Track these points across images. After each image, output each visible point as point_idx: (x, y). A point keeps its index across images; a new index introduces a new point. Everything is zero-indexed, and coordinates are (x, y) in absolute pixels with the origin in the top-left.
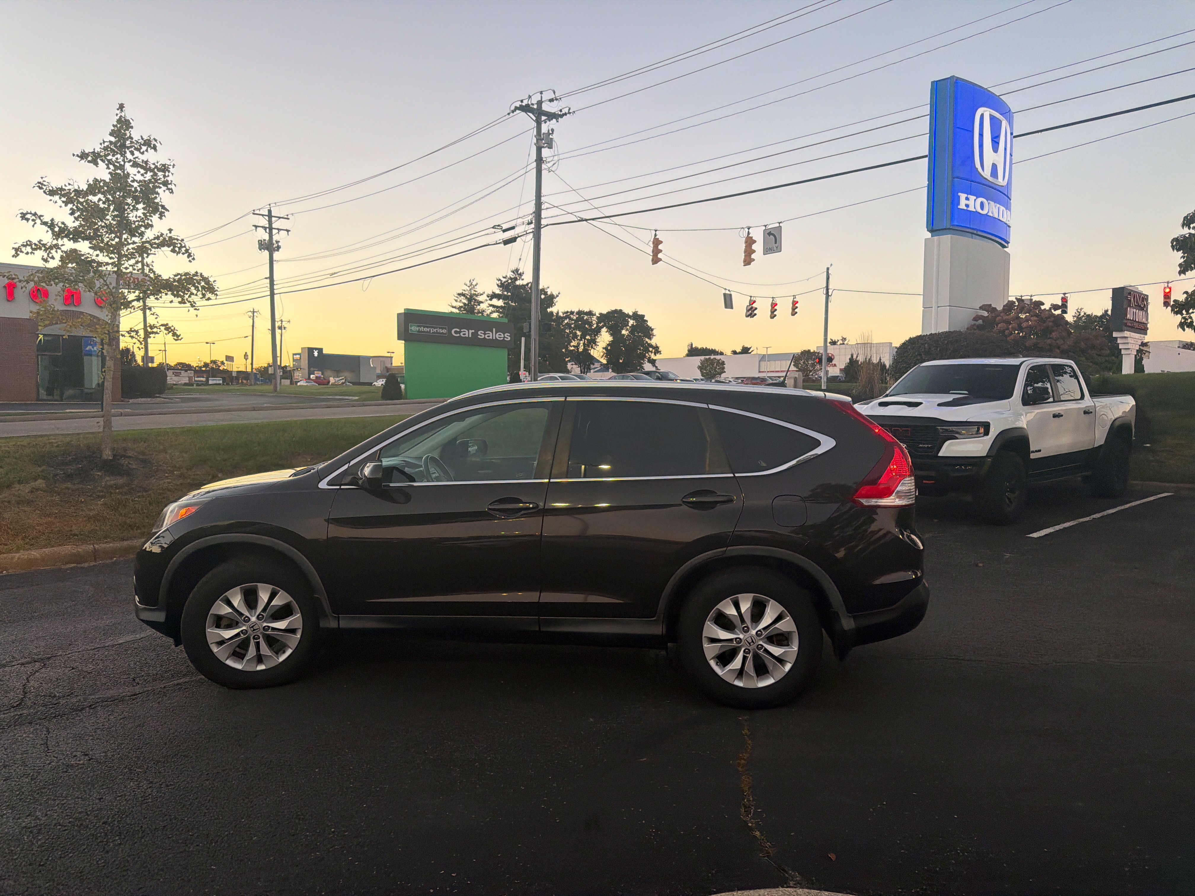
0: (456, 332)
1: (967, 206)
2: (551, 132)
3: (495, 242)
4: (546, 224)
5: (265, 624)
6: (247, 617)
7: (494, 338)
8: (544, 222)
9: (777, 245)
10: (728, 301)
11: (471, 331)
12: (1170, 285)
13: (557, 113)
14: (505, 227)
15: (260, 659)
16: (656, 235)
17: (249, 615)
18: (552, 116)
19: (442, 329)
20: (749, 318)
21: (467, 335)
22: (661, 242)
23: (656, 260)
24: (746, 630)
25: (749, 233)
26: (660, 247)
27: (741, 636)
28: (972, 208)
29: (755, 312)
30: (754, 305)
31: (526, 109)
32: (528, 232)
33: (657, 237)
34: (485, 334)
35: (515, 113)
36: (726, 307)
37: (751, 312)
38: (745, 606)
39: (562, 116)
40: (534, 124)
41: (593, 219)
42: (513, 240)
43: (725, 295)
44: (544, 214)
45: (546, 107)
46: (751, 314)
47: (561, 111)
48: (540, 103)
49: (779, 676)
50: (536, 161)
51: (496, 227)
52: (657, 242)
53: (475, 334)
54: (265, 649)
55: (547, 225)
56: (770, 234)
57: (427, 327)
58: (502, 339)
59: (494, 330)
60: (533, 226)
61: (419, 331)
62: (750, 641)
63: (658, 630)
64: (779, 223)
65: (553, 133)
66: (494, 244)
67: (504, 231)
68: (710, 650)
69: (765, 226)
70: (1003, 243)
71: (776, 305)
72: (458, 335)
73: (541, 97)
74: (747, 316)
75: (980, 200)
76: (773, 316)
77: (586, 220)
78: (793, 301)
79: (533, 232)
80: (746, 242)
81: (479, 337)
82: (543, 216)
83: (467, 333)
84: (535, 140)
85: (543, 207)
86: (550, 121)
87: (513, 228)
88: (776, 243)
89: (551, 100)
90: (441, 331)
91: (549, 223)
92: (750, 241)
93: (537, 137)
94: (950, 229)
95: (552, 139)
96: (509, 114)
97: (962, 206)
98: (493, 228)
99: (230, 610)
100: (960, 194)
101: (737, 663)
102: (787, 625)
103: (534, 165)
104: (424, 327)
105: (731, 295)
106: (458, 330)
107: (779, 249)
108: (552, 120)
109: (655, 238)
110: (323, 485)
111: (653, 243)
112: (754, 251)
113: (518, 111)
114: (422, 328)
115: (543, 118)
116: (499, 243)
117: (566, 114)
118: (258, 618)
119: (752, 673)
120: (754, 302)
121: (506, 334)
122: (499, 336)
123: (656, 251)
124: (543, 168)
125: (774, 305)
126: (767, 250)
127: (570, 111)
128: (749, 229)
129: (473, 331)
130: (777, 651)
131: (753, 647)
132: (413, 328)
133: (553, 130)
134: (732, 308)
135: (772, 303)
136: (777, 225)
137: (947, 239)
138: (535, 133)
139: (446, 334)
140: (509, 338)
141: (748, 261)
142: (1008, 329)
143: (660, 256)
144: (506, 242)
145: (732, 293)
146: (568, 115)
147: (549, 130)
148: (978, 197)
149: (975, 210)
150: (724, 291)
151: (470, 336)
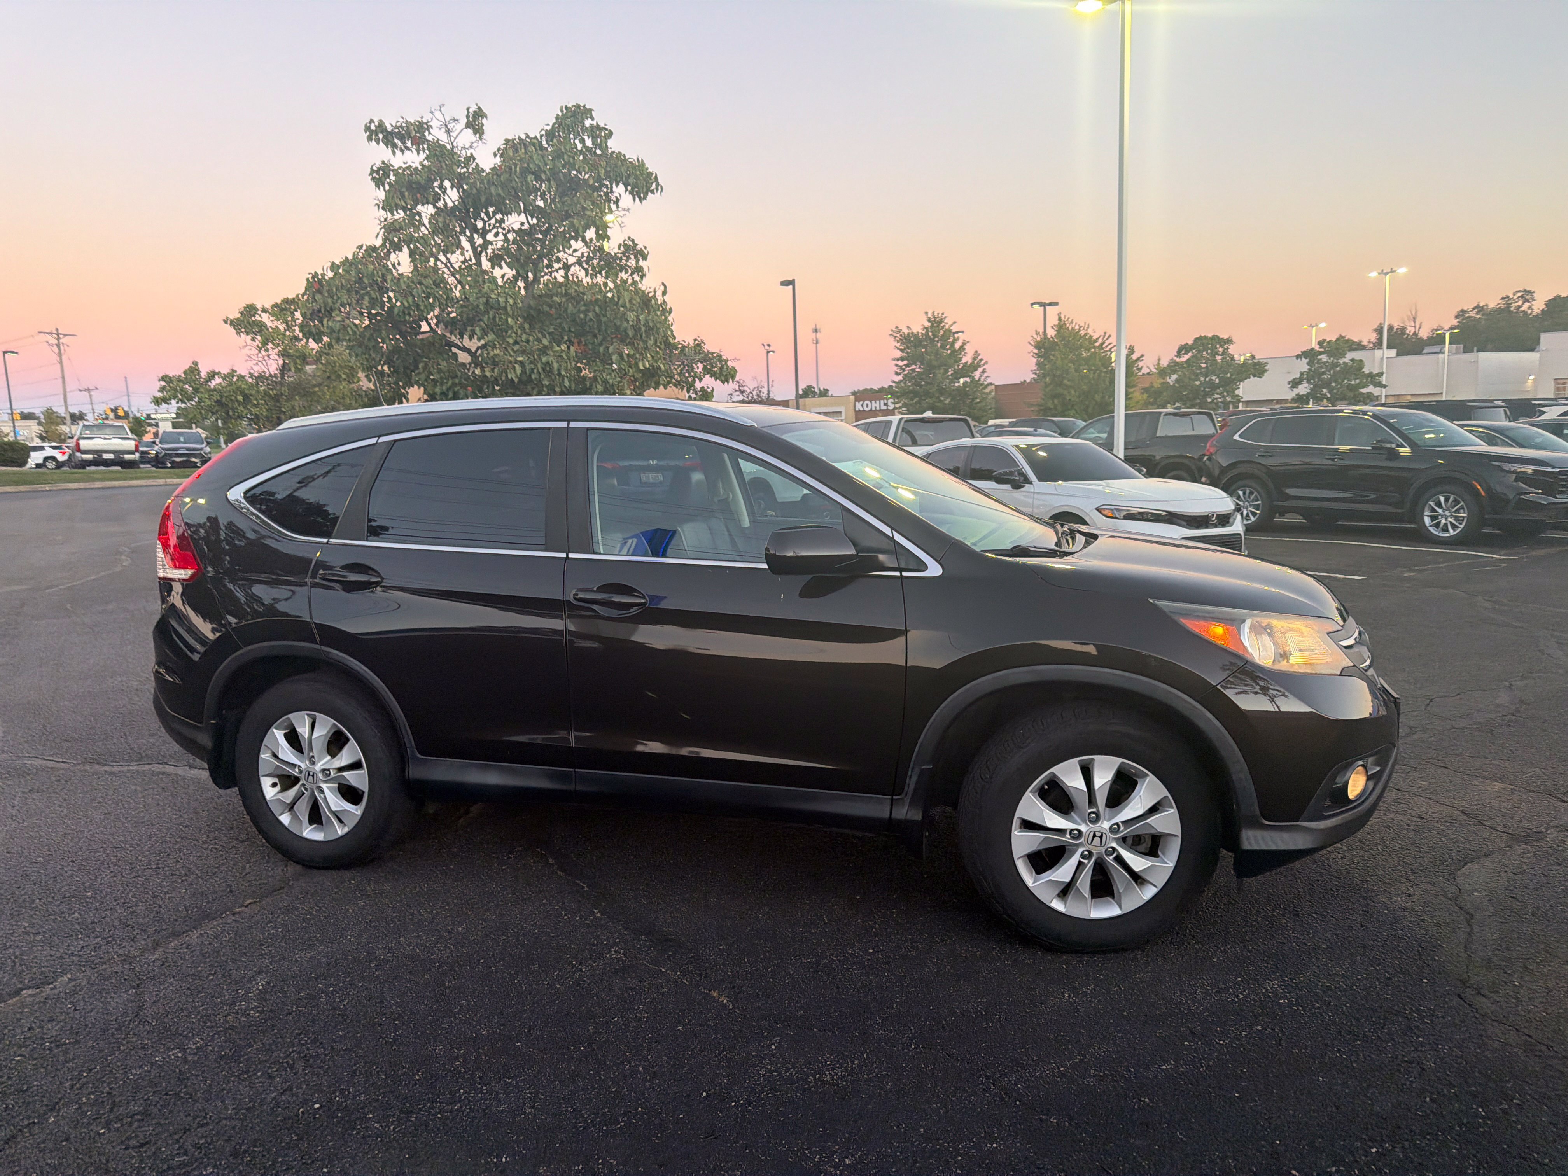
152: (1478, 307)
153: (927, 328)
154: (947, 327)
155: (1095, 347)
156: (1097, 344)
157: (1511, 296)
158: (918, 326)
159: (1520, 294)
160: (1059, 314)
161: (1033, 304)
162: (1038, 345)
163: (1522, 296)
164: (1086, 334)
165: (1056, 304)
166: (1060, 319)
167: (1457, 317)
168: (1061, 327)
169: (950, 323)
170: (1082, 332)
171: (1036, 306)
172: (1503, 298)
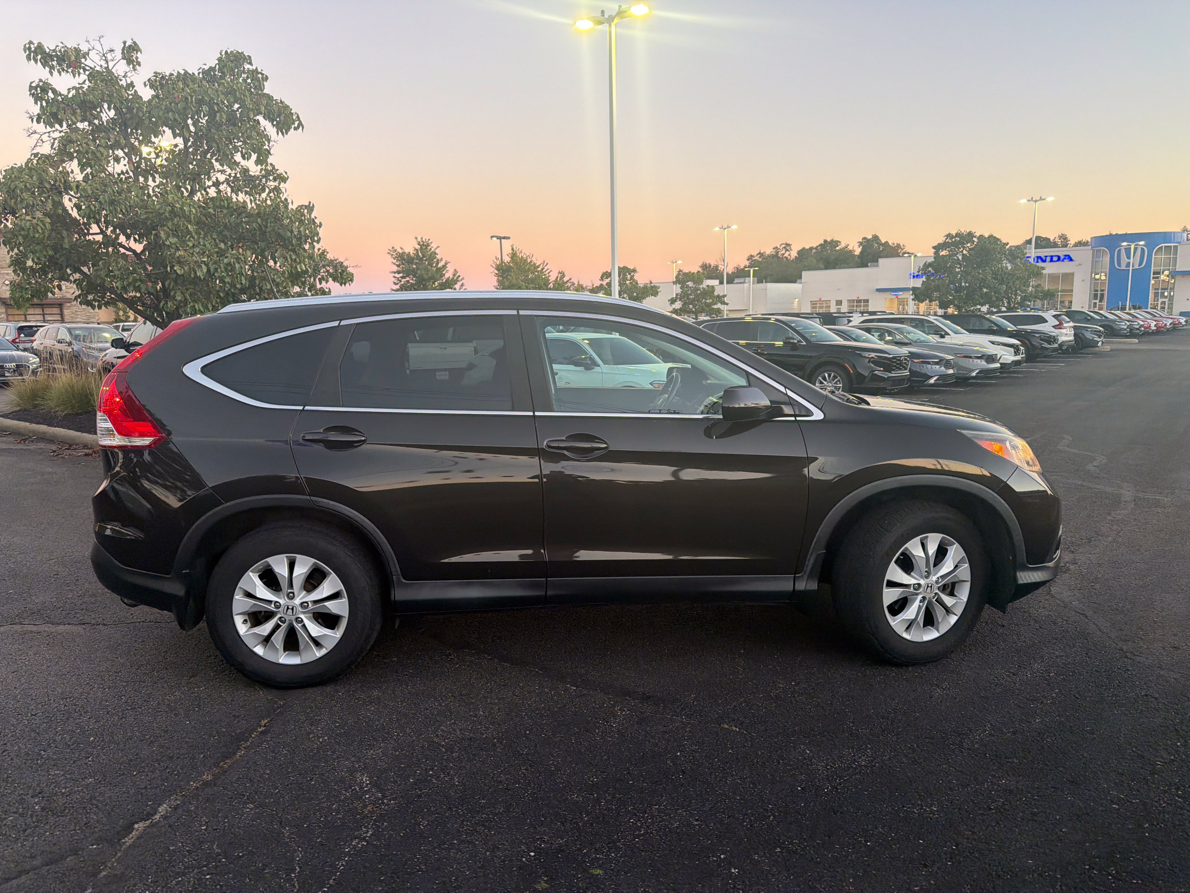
152: (760, 253)
153: (417, 250)
154: (433, 250)
155: (538, 272)
156: (539, 269)
157: (779, 247)
158: (410, 247)
159: (783, 246)
160: (512, 246)
161: (492, 237)
162: (498, 268)
163: (785, 247)
164: (531, 261)
165: (508, 238)
166: (513, 249)
167: (748, 260)
168: (514, 255)
169: (435, 247)
170: (529, 260)
171: (494, 239)
172: (774, 248)
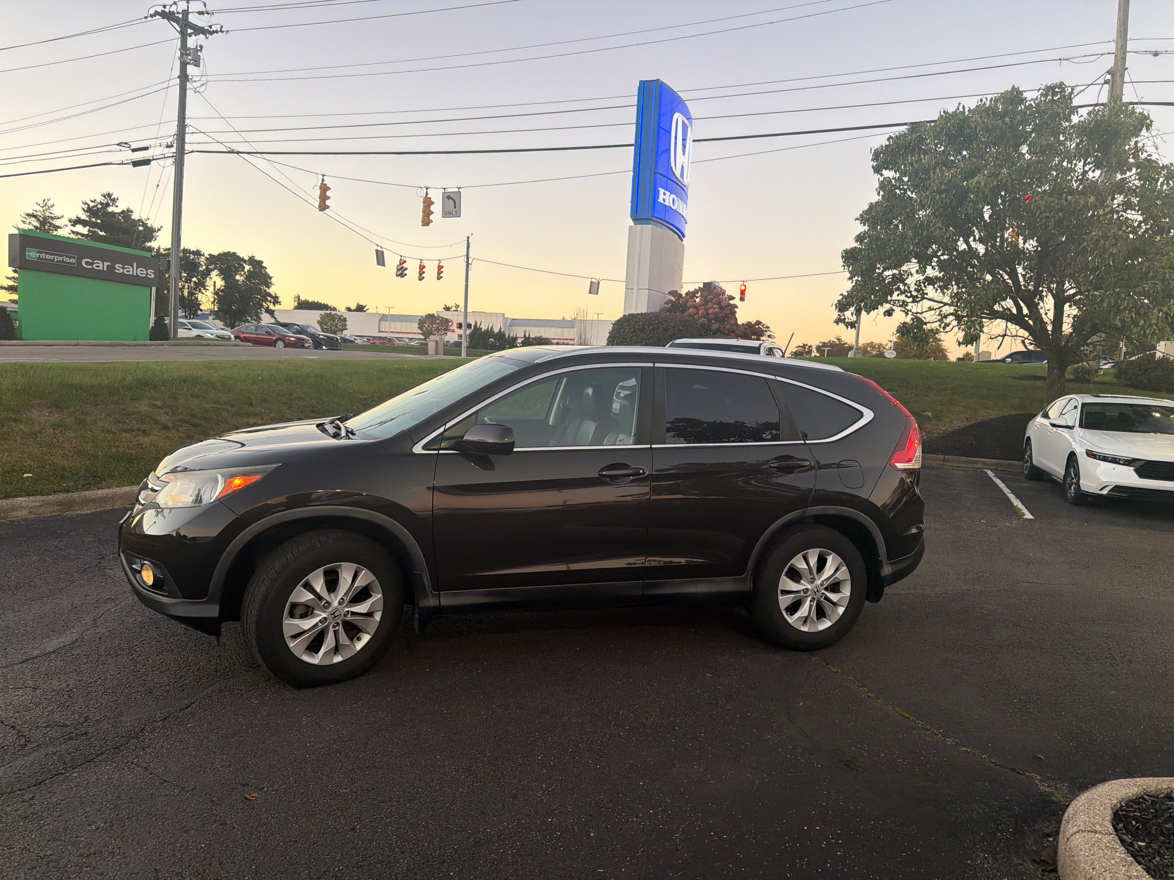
0: (87, 263)
1: (664, 200)
2: (199, 48)
3: (120, 162)
4: (191, 150)
5: (347, 609)
6: (327, 602)
7: (135, 274)
8: (187, 147)
9: (456, 210)
10: (380, 259)
11: (106, 264)
12: (745, 284)
13: (206, 28)
14: (134, 146)
15: (336, 650)
16: (323, 180)
17: (329, 600)
18: (199, 30)
19: (70, 257)
20: (399, 278)
21: (101, 268)
22: (329, 189)
23: (323, 207)
24: (812, 581)
25: (427, 194)
26: (328, 193)
27: (809, 587)
28: (667, 203)
29: (406, 272)
30: (405, 265)
31: (169, 16)
32: (166, 156)
33: (325, 182)
34: (123, 268)
35: (154, 18)
36: (378, 264)
37: (401, 272)
38: (813, 561)
39: (212, 33)
40: (178, 35)
41: (248, 153)
42: (146, 162)
43: (377, 251)
44: (188, 138)
45: (193, 19)
46: (402, 274)
47: (210, 27)
48: (186, 13)
49: (835, 619)
50: (179, 77)
51: (123, 145)
52: (324, 188)
53: (111, 268)
54: (344, 639)
55: (192, 152)
56: (449, 197)
57: (51, 254)
58: (144, 275)
59: (135, 264)
60: (173, 150)
61: (39, 258)
62: (815, 590)
63: (747, 586)
64: (459, 188)
65: (201, 50)
66: (119, 164)
67: (134, 150)
68: (784, 601)
69: (445, 189)
70: (681, 235)
71: (424, 267)
72: (90, 267)
73: (188, 7)
74: (397, 276)
75: (673, 196)
76: (421, 278)
77: (238, 153)
78: (439, 266)
79: (173, 156)
80: (424, 202)
81: (116, 271)
82: (186, 141)
83: (101, 266)
84: (178, 54)
85: (187, 129)
86: (196, 35)
87: (146, 149)
88: (455, 207)
89: (201, 13)
90: (67, 260)
91: (195, 150)
92: (428, 202)
93: (183, 52)
94: (650, 219)
95: (200, 56)
96: (146, 18)
97: (661, 200)
98: (118, 145)
99: (313, 597)
100: (660, 189)
101: (804, 611)
102: (844, 574)
103: (178, 81)
104: (47, 254)
105: (383, 252)
106: (91, 261)
107: (458, 214)
108: (199, 34)
109: (322, 183)
110: (418, 449)
111: (321, 188)
112: (432, 213)
113: (158, 17)
114: (44, 254)
115: (190, 31)
116: (126, 164)
117: (217, 32)
118: (340, 603)
119: (815, 619)
120: (405, 262)
121: (149, 271)
122: (141, 272)
123: (324, 197)
124: (188, 87)
125: (422, 267)
126: (447, 214)
127: (223, 30)
128: (427, 189)
129: (109, 264)
130: (833, 597)
131: (819, 595)
132: (31, 254)
133: (201, 47)
134: (384, 265)
135: (420, 265)
136: (457, 190)
137: (648, 228)
138: (179, 46)
139: (74, 264)
140: (153, 276)
141: (426, 221)
142: (698, 313)
143: (328, 203)
144: (136, 164)
145: (384, 250)
146: (219, 33)
147: (197, 46)
148: (671, 194)
149: (668, 205)
150: (376, 248)
151: (105, 269)
